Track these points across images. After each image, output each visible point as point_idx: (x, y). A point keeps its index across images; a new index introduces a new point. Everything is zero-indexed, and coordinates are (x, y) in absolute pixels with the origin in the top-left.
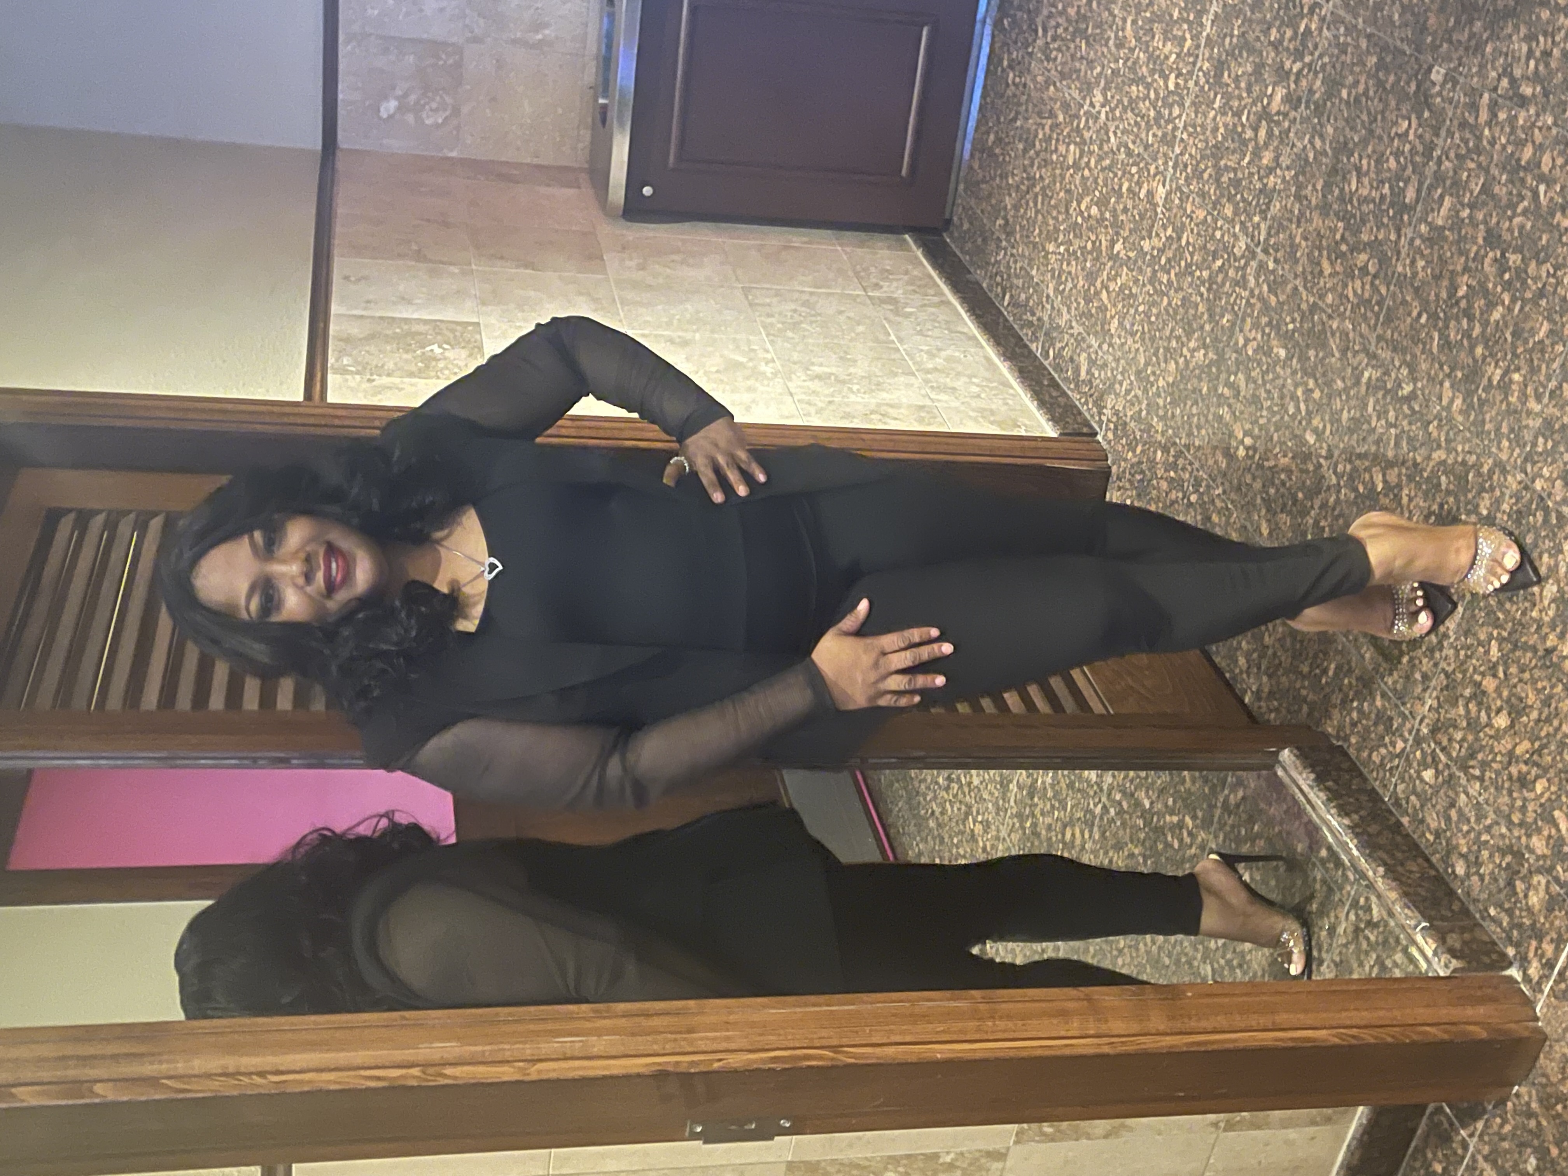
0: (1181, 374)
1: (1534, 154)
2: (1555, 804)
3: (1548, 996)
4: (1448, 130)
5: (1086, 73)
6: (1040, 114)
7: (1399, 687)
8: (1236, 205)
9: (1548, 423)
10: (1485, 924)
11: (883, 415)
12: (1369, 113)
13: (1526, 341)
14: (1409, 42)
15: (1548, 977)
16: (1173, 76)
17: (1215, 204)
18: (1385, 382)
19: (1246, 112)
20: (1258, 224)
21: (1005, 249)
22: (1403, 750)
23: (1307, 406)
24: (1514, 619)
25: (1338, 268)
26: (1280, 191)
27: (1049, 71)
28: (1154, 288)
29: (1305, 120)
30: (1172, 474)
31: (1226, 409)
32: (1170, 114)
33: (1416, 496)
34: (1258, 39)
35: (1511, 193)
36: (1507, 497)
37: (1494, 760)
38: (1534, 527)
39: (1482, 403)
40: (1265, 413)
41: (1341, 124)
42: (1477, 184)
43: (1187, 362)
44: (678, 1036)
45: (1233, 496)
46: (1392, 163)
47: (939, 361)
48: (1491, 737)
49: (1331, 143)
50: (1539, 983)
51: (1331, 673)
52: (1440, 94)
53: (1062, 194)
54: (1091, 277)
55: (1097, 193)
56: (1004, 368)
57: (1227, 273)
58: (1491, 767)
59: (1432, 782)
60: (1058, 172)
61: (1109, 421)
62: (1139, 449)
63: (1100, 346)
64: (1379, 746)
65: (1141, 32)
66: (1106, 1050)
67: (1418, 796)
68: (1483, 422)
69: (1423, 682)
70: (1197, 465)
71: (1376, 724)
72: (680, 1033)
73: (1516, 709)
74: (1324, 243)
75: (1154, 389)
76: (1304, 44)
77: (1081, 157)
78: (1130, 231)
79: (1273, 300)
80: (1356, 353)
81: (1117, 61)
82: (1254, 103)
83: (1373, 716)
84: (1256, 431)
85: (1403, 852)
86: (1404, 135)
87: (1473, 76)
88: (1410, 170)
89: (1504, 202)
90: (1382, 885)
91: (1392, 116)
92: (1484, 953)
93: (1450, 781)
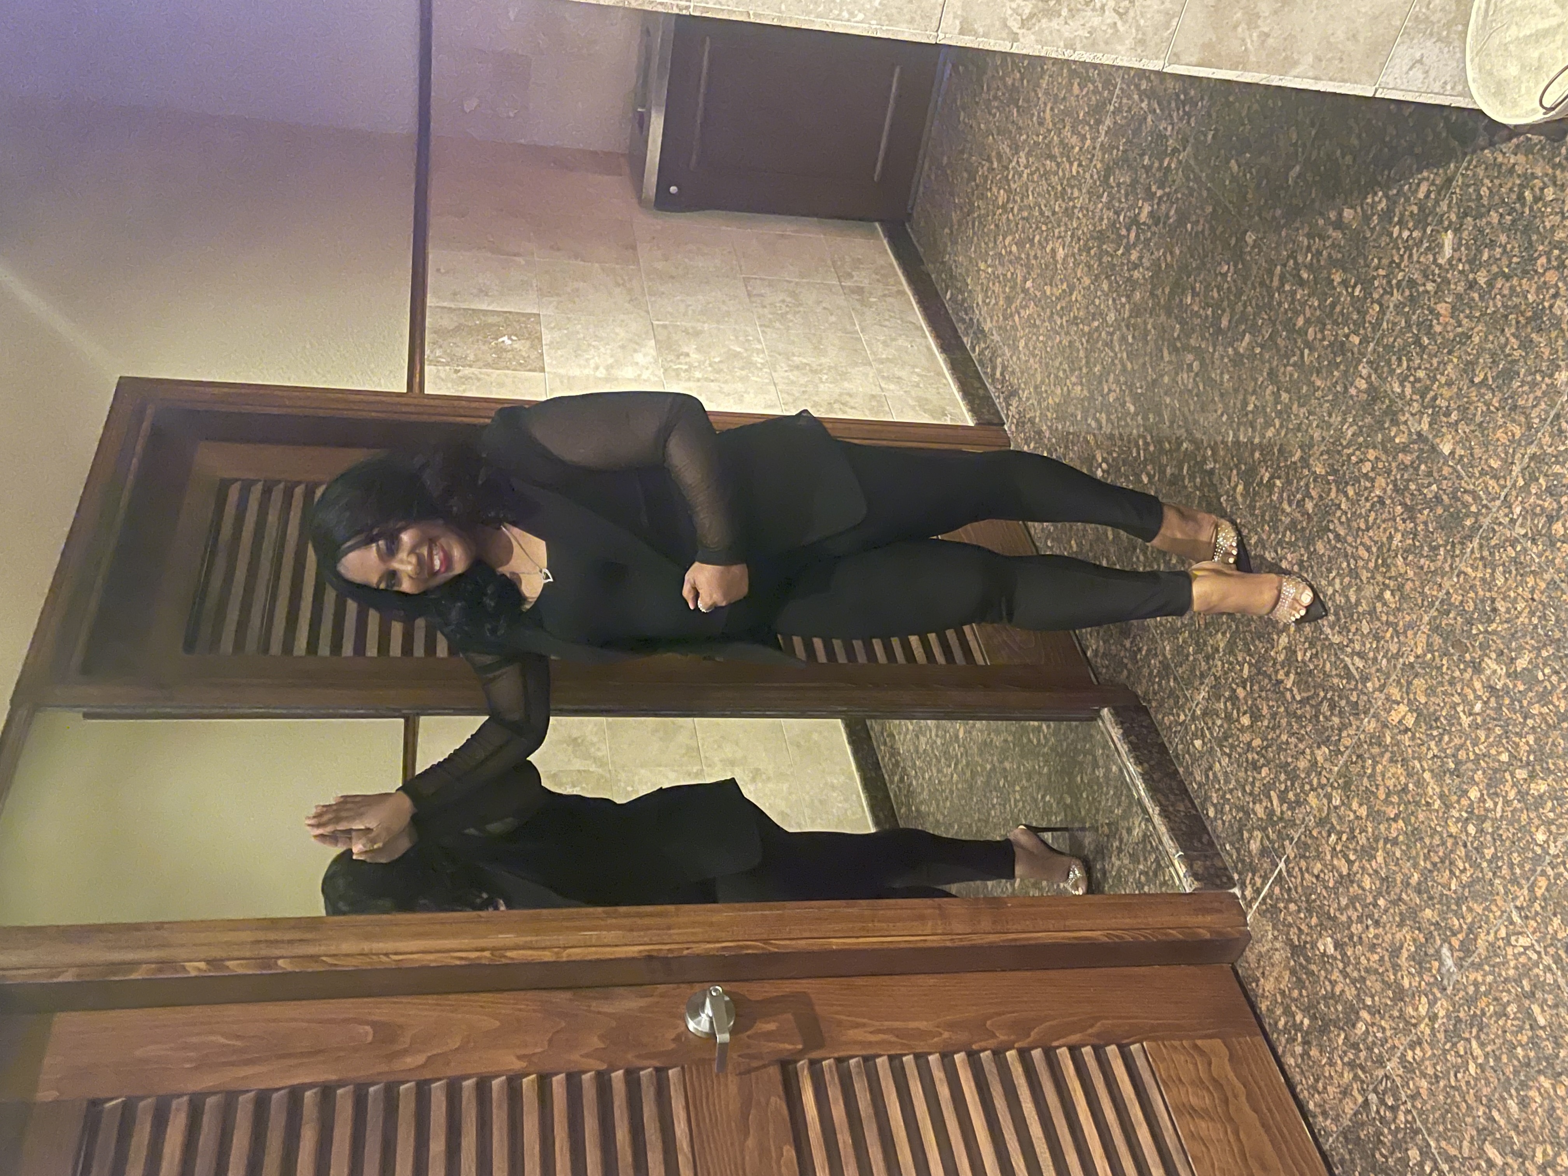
0: (1064, 400)
1: (1304, 324)
2: (1272, 787)
3: (1255, 911)
4: (1253, 284)
5: (1015, 137)
6: (981, 154)
7: (1185, 677)
8: (1111, 283)
9: (1294, 523)
10: (1222, 854)
11: (843, 404)
12: (1204, 249)
13: (1286, 460)
14: (1234, 207)
15: (1256, 899)
16: (1076, 164)
17: (1097, 277)
19: (1123, 214)
20: (1125, 304)
21: (950, 254)
22: (1184, 721)
23: (1145, 455)
24: (1260, 652)
25: (1174, 359)
26: (1141, 284)
27: (990, 123)
28: (1051, 326)
29: (1162, 237)
32: (1072, 194)
34: (1135, 159)
35: (1287, 347)
37: (1238, 746)
39: (1256, 493)
40: (1117, 449)
41: (1185, 249)
42: (1267, 332)
43: (1069, 393)
44: (662, 932)
46: (1216, 295)
47: (891, 351)
48: (1238, 729)
49: (1177, 261)
50: (1250, 902)
51: (1144, 653)
52: (1250, 253)
53: (992, 227)
54: (1009, 300)
55: (1017, 236)
56: (940, 359)
57: (1101, 334)
58: (1236, 750)
59: (1200, 749)
60: (991, 207)
61: (1013, 416)
63: (1011, 357)
64: (1169, 714)
65: (1057, 119)
66: (949, 944)
67: (1190, 756)
68: (1254, 508)
69: (1201, 678)
71: (1168, 697)
72: (663, 929)
73: (1256, 716)
74: (1166, 336)
75: (1046, 403)
76: (1165, 175)
77: (1008, 202)
78: (1038, 275)
79: (1129, 366)
80: (1180, 427)
81: (1038, 136)
82: (1129, 210)
83: (1167, 691)
84: (1110, 460)
85: (1176, 795)
86: (1224, 275)
87: (1272, 249)
88: (1225, 303)
89: (1282, 352)
90: (1157, 820)
91: (1218, 258)
92: (1218, 877)
93: (1211, 752)
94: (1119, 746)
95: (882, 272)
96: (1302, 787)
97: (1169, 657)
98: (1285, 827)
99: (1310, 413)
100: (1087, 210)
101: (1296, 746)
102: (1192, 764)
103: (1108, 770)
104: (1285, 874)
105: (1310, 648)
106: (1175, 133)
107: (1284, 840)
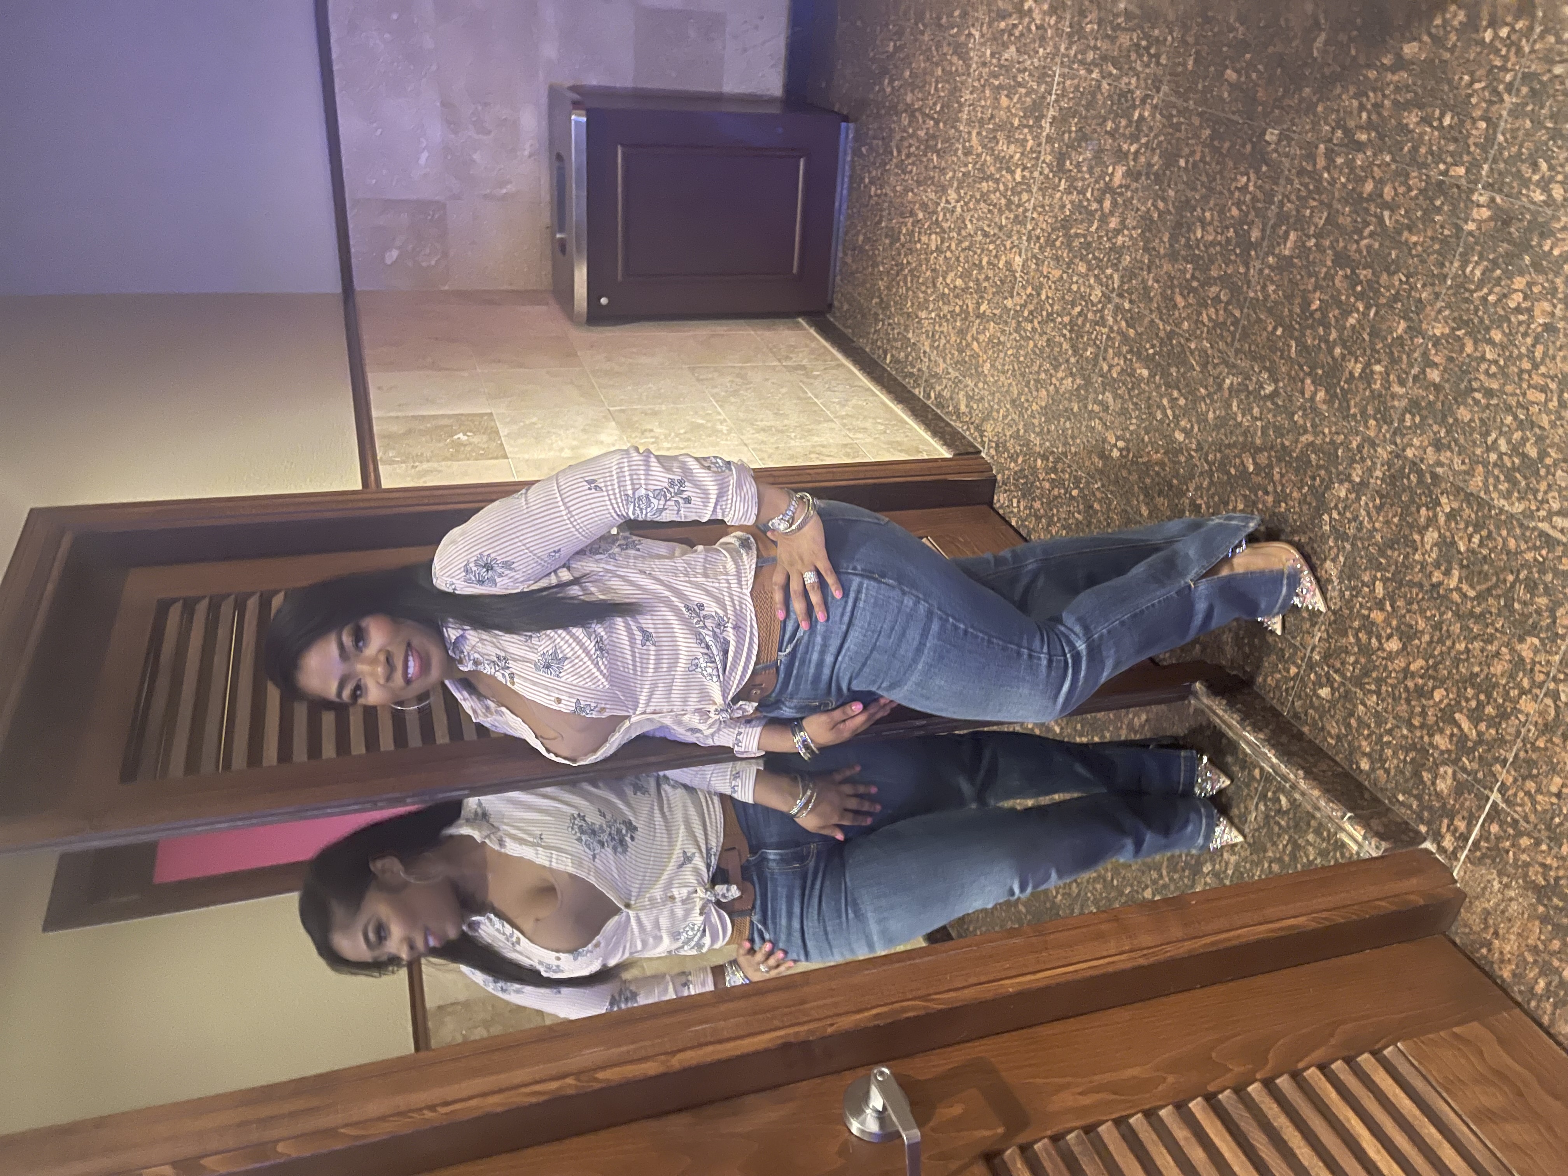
0: (1053, 399)
1: (1375, 187)
2: (1455, 709)
3: (1464, 862)
4: (1287, 179)
5: (939, 180)
6: (902, 215)
8: (1089, 263)
9: (1414, 403)
10: (1395, 808)
11: (818, 454)
12: (1207, 175)
13: (1384, 339)
14: (1241, 113)
15: (1463, 848)
16: (1019, 170)
17: (1069, 264)
18: (1247, 386)
19: (1090, 190)
20: (1111, 275)
21: (883, 321)
22: (1298, 674)
23: (1174, 412)
24: (1397, 562)
25: (1192, 301)
26: (1128, 247)
27: (906, 181)
28: (1021, 336)
29: (1145, 188)
30: (1053, 476)
31: (1097, 421)
32: (1020, 200)
33: (1287, 472)
34: (1094, 131)
35: (1356, 221)
36: (1379, 466)
37: (1389, 676)
38: (1410, 487)
39: (1346, 392)
40: (1134, 421)
41: (1181, 187)
42: (1320, 218)
43: (1057, 390)
44: (793, 1009)
45: (1112, 488)
46: (1235, 212)
47: (848, 409)
49: (1173, 203)
50: (1454, 853)
52: (1276, 150)
53: (928, 273)
54: (962, 333)
55: (960, 269)
56: (898, 410)
57: (1086, 316)
58: (1386, 683)
59: (1329, 697)
60: (923, 257)
61: (990, 441)
62: (1020, 460)
63: (976, 385)
64: (1273, 673)
65: (986, 140)
66: (1142, 962)
67: (1316, 709)
68: (1348, 407)
69: (1310, 620)
70: (1075, 467)
71: (1268, 655)
72: (794, 1005)
73: (1407, 634)
74: (1175, 282)
75: (1029, 412)
76: (1138, 128)
77: (942, 242)
78: (994, 294)
79: (1132, 332)
80: (1215, 366)
81: (966, 165)
82: (1097, 182)
83: (1265, 649)
84: (1128, 435)
85: (1313, 755)
86: (1244, 189)
87: (1307, 132)
88: (1252, 215)
90: (1304, 784)
91: (1231, 175)
92: (1403, 833)
93: (1347, 696)
94: (1226, 718)
95: (819, 352)
96: (1507, 694)
98: (1489, 750)
100: (1043, 206)
101: (1482, 651)
102: (1321, 718)
104: (1502, 805)
105: (1475, 532)
106: (1142, 82)
107: (1491, 765)
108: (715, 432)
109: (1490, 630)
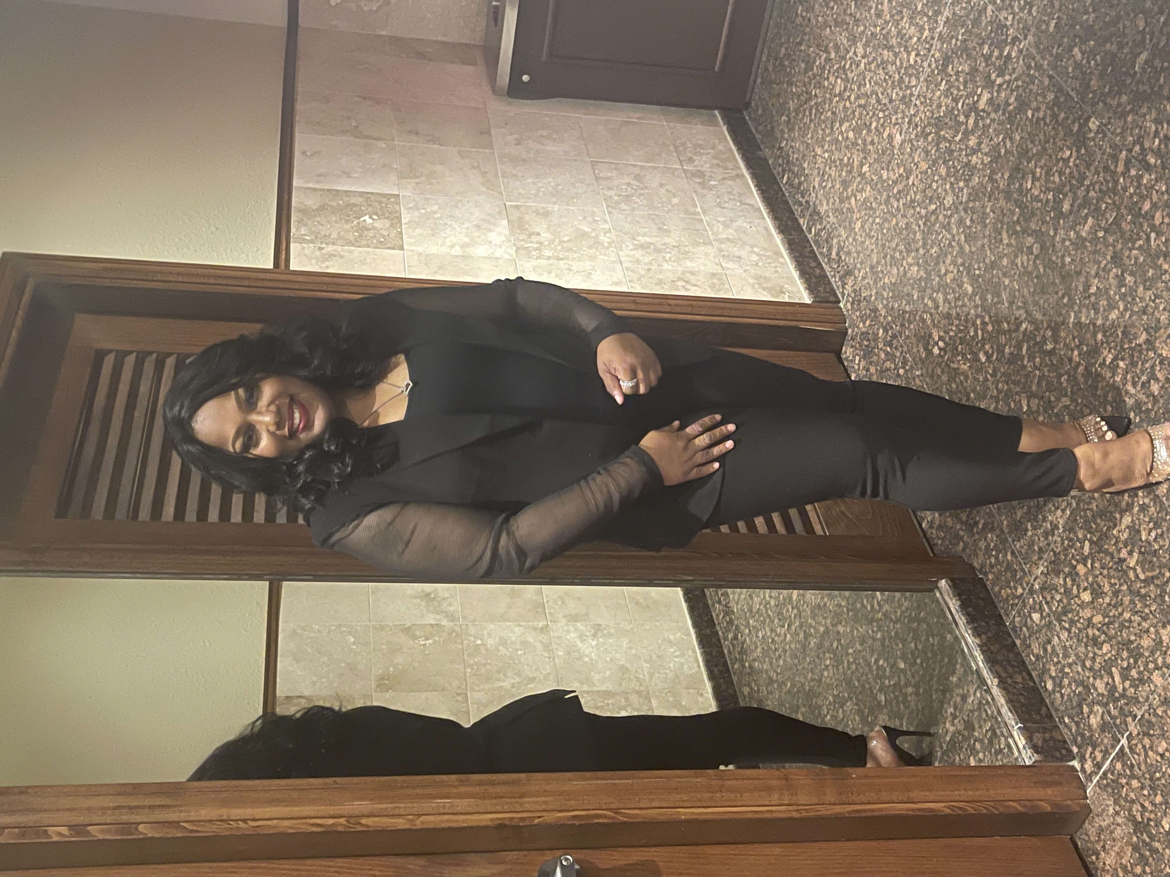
0: (901, 280)
1: (1151, 208)
2: (1114, 663)
3: (1095, 785)
4: (1096, 169)
5: (853, 29)
6: (818, 46)
7: (1023, 551)
8: (948, 168)
10: (1061, 727)
11: (686, 282)
12: (1045, 136)
13: (1130, 342)
14: (1077, 94)
15: (1097, 773)
16: (913, 54)
17: (935, 162)
18: (1036, 336)
19: (961, 101)
20: (963, 189)
21: (787, 140)
22: (1022, 595)
23: (983, 334)
24: (1101, 530)
25: (1013, 242)
26: (979, 169)
27: (828, 16)
28: (888, 208)
29: (1001, 123)
30: (888, 349)
31: (929, 316)
32: (909, 82)
34: (974, 48)
35: (1132, 231)
37: (1078, 621)
41: (1025, 135)
42: (1111, 216)
43: (905, 273)
44: (514, 800)
45: (927, 380)
46: (1057, 179)
47: (730, 233)
48: (1078, 605)
49: (1017, 146)
50: (1090, 775)
51: (980, 526)
52: (1093, 139)
53: (829, 114)
54: (845, 184)
55: (854, 122)
56: (778, 239)
57: (938, 217)
58: (1076, 626)
59: (1038, 622)
60: (828, 96)
61: (849, 295)
62: (868, 323)
63: (847, 238)
64: (1007, 587)
67: (1028, 628)
68: (1097, 388)
69: (1039, 553)
70: (905, 349)
71: (1006, 571)
72: (515, 798)
73: (1097, 592)
74: (1005, 219)
75: (882, 283)
76: (1006, 65)
77: (845, 90)
78: (875, 160)
79: (967, 248)
80: (1019, 308)
81: (875, 26)
82: (967, 97)
83: (1005, 565)
84: (948, 339)
85: (1013, 666)
86: (1066, 161)
87: (1117, 135)
88: (1068, 188)
89: (1127, 236)
90: (996, 691)
91: (1060, 144)
92: (1058, 750)
93: (1049, 625)
94: (957, 617)
95: (722, 156)
96: (1147, 665)
97: (1006, 531)
98: (1127, 704)
99: (1157, 296)
100: (925, 97)
101: (1139, 624)
102: (1030, 636)
103: (943, 638)
104: (1127, 750)
105: (1154, 528)
106: (1016, 23)
107: (1127, 716)
108: (597, 243)
109: (1147, 611)
